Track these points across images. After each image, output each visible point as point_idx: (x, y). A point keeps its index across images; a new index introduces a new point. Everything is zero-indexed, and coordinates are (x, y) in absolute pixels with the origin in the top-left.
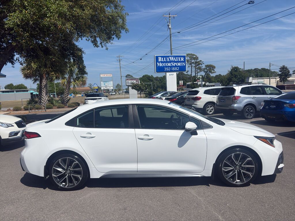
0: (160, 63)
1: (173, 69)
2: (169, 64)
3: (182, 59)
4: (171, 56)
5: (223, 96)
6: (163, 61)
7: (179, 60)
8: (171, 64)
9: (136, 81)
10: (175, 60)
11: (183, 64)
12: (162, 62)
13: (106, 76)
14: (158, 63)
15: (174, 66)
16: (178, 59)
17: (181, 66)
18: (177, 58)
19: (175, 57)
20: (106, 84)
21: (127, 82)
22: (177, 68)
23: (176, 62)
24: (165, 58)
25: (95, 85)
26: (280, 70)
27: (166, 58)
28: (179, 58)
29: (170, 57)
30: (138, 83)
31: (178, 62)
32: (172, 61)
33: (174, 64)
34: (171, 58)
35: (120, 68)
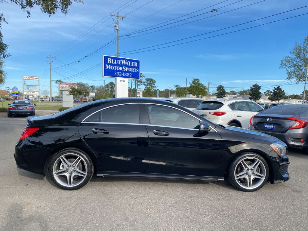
2: (120, 69)
3: (136, 65)
4: (123, 59)
6: (113, 63)
8: (123, 69)
9: (73, 87)
10: (128, 65)
11: (136, 70)
12: (111, 64)
13: (30, 79)
14: (107, 65)
15: (125, 72)
16: (131, 64)
17: (134, 72)
18: (130, 62)
19: (128, 60)
21: (60, 86)
22: (130, 75)
24: (115, 60)
25: (15, 88)
26: (217, 89)
28: (132, 62)
31: (131, 67)
32: (124, 65)
33: (126, 68)
34: (123, 61)
35: (51, 70)
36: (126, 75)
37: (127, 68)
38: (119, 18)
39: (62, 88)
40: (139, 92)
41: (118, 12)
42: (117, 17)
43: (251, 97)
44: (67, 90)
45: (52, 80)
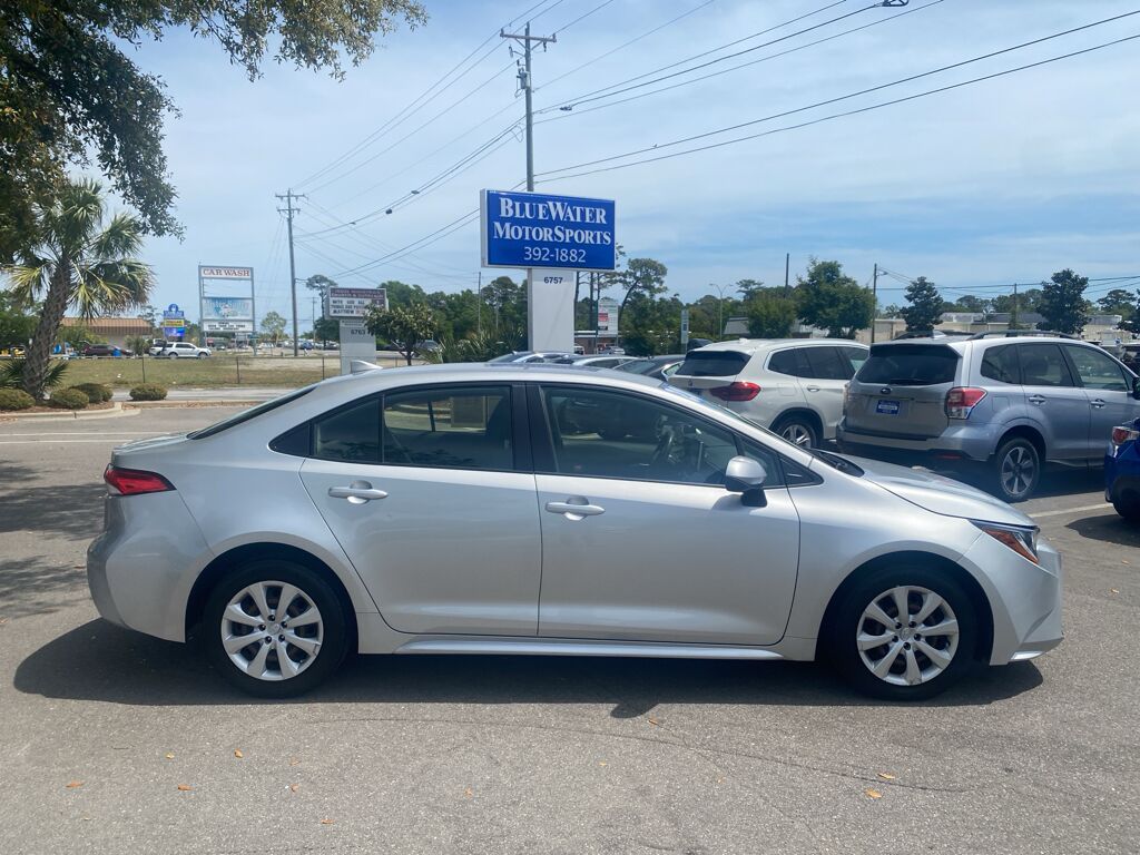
0: (507, 225)
1: (563, 255)
2: (545, 234)
3: (601, 218)
4: (555, 199)
5: (891, 383)
6: (518, 215)
7: (588, 220)
8: (554, 235)
9: (374, 302)
10: (572, 219)
11: (601, 236)
12: (513, 221)
13: (224, 275)
14: (497, 224)
15: (564, 245)
16: (583, 214)
17: (595, 245)
18: (578, 209)
19: (573, 202)
20: (224, 311)
21: (331, 303)
22: (579, 254)
23: (574, 226)
24: (527, 205)
25: (174, 310)
26: (908, 293)
27: (531, 207)
29: (551, 204)
30: (384, 307)
31: (583, 226)
32: (557, 222)
33: (564, 233)
34: (555, 206)
35: (291, 243)
36: (564, 258)
37: (567, 231)
38: (533, 43)
39: (338, 307)
40: (606, 311)
41: (528, 24)
42: (523, 42)
43: (1044, 320)
44: (355, 315)
45: (296, 276)
